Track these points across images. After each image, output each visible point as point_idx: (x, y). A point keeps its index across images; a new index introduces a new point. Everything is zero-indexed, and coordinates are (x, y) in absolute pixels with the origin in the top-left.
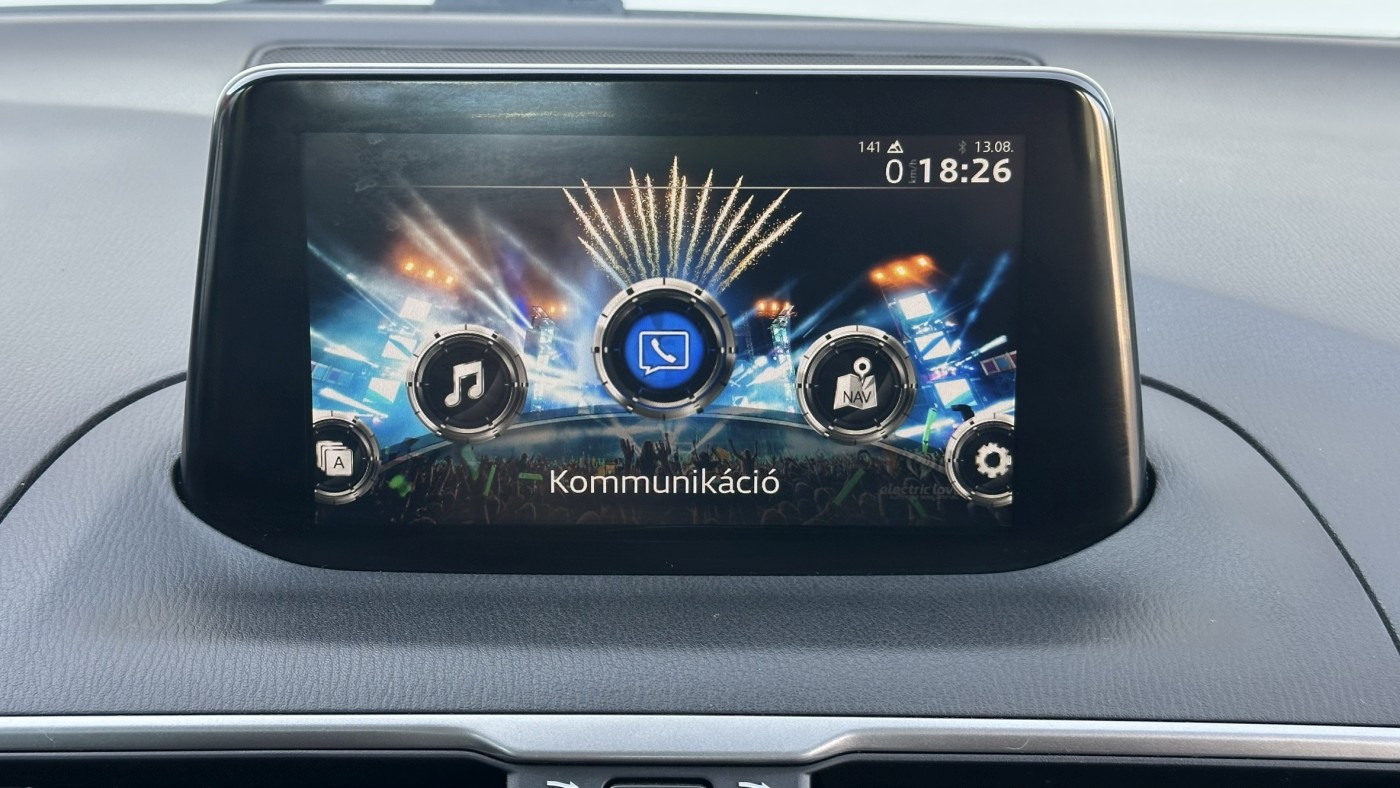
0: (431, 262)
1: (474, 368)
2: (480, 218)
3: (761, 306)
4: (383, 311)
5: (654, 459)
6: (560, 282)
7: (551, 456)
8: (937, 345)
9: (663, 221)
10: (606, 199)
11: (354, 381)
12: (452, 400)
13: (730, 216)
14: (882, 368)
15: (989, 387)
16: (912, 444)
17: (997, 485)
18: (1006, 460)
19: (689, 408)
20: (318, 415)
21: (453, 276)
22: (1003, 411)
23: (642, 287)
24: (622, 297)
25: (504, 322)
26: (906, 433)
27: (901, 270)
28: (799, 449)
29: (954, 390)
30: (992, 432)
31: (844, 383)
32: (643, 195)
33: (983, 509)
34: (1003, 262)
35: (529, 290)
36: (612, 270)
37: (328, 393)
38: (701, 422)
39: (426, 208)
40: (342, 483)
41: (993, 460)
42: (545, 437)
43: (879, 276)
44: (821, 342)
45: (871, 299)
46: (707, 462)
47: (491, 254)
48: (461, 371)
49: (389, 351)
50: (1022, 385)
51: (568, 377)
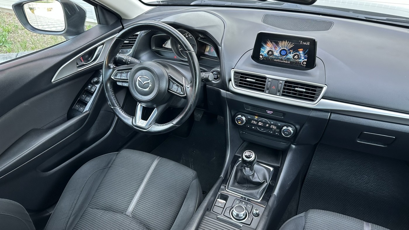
0: (269, 45)
1: (271, 52)
2: (273, 42)
3: (290, 51)
4: (266, 48)
5: (282, 60)
6: (277, 47)
7: (275, 58)
8: (302, 55)
9: (285, 44)
10: (281, 42)
11: (263, 52)
12: (269, 54)
13: (289, 44)
14: (298, 56)
15: (305, 58)
16: (299, 61)
17: (305, 65)
18: (306, 63)
19: (285, 57)
20: (260, 54)
21: (270, 46)
22: (306, 60)
23: (283, 48)
24: (281, 49)
25: (273, 50)
26: (299, 60)
27: (300, 50)
28: (291, 60)
29: (303, 58)
30: (305, 61)
31: (295, 56)
32: (284, 42)
33: (303, 66)
34: (308, 50)
35: (275, 48)
36: (281, 47)
37: (261, 52)
38: (285, 58)
39: (269, 41)
40: (261, 58)
41: (305, 63)
42: (275, 57)
43: (299, 50)
44: (294, 54)
45: (298, 51)
46: (285, 61)
47: (273, 45)
48: (270, 52)
49: (266, 50)
50: (308, 58)
51: (277, 53)
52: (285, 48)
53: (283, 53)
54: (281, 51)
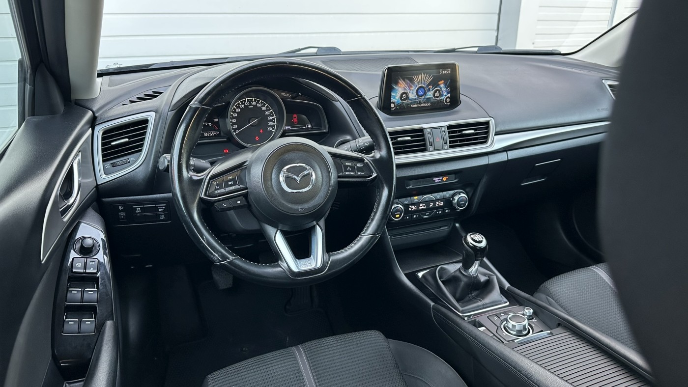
0: (401, 84)
1: (405, 95)
2: (406, 80)
3: (429, 87)
4: (397, 90)
5: (420, 103)
6: (413, 86)
8: (444, 89)
9: (421, 79)
10: (417, 77)
12: (403, 98)
13: (427, 78)
14: (439, 92)
17: (448, 103)
18: (449, 100)
21: (403, 86)
22: (449, 95)
24: (418, 87)
25: (407, 90)
26: (441, 98)
28: (432, 101)
29: (445, 94)
31: (436, 94)
32: (420, 76)
34: (449, 81)
35: (410, 87)
36: (417, 84)
37: (392, 99)
38: (424, 99)
39: (401, 79)
40: (393, 108)
42: (411, 101)
43: (439, 83)
44: (434, 90)
46: (424, 103)
47: (407, 84)
49: (398, 94)
50: (450, 92)
51: (413, 95)
52: (422, 85)
53: (421, 93)
54: (417, 91)
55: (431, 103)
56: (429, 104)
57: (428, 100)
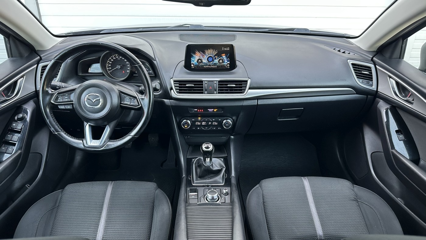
0: (198, 54)
2: (200, 52)
3: (216, 57)
5: (210, 65)
6: (205, 55)
8: (225, 59)
9: (210, 52)
10: (207, 51)
12: (199, 62)
13: (214, 52)
14: (222, 60)
16: (224, 64)
18: (229, 65)
24: (208, 56)
25: (202, 58)
31: (220, 61)
33: (228, 68)
34: (229, 54)
37: (192, 62)
38: (212, 63)
39: (197, 51)
40: (193, 67)
42: (204, 64)
43: (222, 55)
44: (219, 59)
46: (213, 65)
49: (195, 59)
50: (230, 61)
51: (205, 61)
52: (211, 55)
53: (210, 59)
54: (208, 59)
55: (217, 66)
56: (216, 67)
57: (215, 64)
